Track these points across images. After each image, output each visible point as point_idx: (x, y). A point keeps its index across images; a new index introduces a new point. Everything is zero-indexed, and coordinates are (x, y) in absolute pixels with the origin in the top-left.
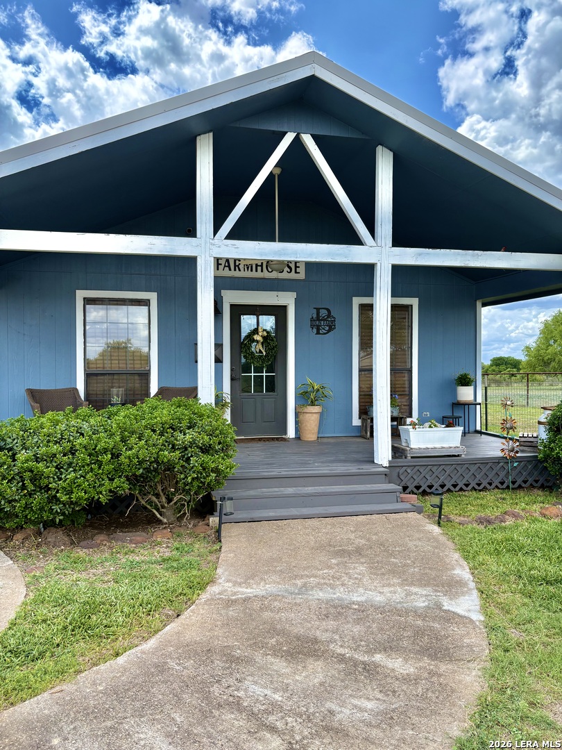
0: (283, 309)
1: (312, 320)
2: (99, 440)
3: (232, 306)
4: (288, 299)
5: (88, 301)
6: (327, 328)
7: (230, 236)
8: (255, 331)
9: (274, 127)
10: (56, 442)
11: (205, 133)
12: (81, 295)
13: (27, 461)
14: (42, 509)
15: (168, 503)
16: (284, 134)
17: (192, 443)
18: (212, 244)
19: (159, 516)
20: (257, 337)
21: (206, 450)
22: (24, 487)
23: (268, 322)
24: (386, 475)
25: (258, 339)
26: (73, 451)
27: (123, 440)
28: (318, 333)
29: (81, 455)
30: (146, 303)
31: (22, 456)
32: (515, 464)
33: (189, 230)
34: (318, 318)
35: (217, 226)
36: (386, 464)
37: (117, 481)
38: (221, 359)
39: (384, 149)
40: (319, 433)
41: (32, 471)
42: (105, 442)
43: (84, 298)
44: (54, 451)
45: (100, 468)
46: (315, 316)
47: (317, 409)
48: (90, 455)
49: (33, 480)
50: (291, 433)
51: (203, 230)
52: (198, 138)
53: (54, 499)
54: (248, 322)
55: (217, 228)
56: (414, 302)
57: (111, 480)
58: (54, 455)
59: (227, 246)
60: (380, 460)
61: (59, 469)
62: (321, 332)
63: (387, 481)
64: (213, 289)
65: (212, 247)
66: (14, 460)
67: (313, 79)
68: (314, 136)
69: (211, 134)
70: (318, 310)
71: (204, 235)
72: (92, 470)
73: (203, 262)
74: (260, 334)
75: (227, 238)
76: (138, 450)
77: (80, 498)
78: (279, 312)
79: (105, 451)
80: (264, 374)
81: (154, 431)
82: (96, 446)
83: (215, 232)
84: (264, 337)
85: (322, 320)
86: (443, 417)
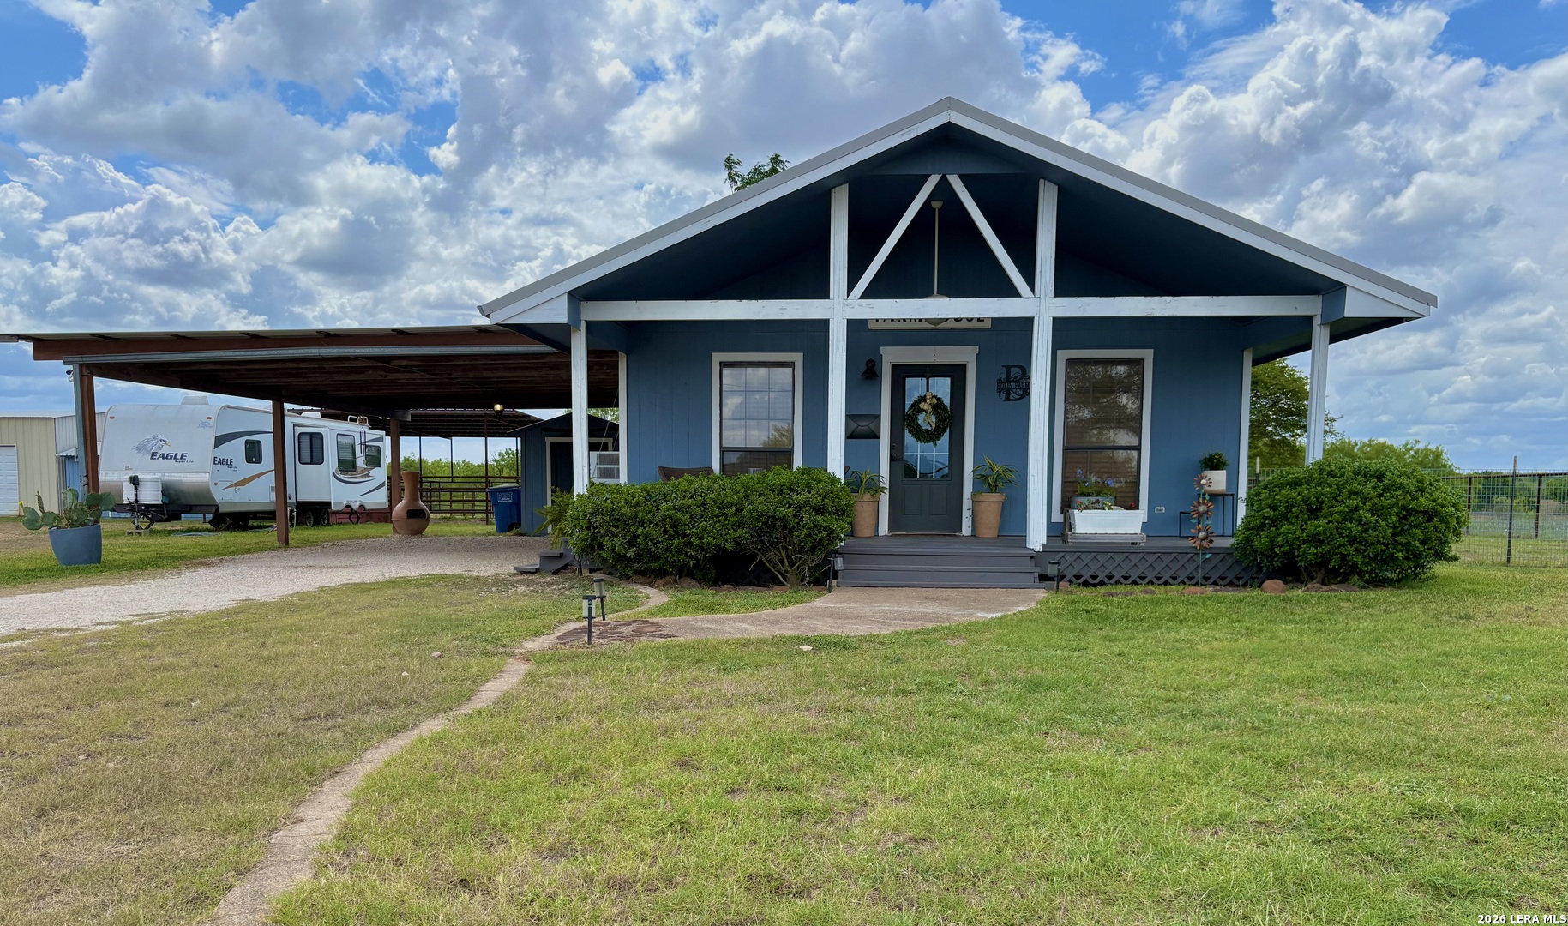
0: (962, 368)
1: (1000, 382)
2: (726, 496)
3: (895, 367)
4: (966, 355)
5: (724, 365)
6: (1021, 392)
7: (865, 296)
8: (923, 399)
9: (916, 171)
10: (691, 498)
11: (840, 185)
12: (717, 358)
13: (668, 510)
14: (679, 552)
15: (791, 568)
16: (928, 176)
17: (807, 502)
18: (845, 305)
19: (782, 580)
20: (923, 406)
21: (820, 511)
22: (665, 532)
23: (942, 387)
24: (1032, 558)
25: (925, 408)
26: (704, 504)
27: (747, 497)
28: (1007, 399)
29: (713, 508)
30: (791, 365)
31: (664, 506)
32: (1208, 556)
33: (822, 291)
34: (1008, 379)
35: (851, 285)
36: (1039, 548)
37: (740, 532)
38: (878, 434)
39: (1047, 183)
40: (999, 531)
41: (672, 519)
42: (731, 498)
43: (720, 363)
44: (690, 504)
45: (726, 520)
46: (1004, 376)
47: (995, 497)
48: (718, 508)
49: (673, 526)
50: (966, 530)
51: (837, 291)
52: (833, 191)
53: (690, 544)
54: (915, 387)
55: (851, 286)
56: (1148, 355)
57: (735, 531)
58: (689, 507)
59: (861, 306)
60: (1031, 544)
61: (693, 519)
62: (1011, 397)
63: (1033, 564)
64: (845, 353)
65: (845, 308)
66: (658, 509)
67: (949, 126)
68: (961, 176)
69: (847, 186)
70: (1008, 368)
71: (837, 295)
72: (719, 521)
73: (836, 324)
74: (928, 401)
75: (862, 297)
76: (758, 504)
77: (709, 543)
78: (956, 372)
79: (730, 505)
80: (934, 454)
81: (773, 492)
82: (723, 501)
83: (849, 292)
84: (933, 406)
85: (1013, 381)
86: (1181, 513)
